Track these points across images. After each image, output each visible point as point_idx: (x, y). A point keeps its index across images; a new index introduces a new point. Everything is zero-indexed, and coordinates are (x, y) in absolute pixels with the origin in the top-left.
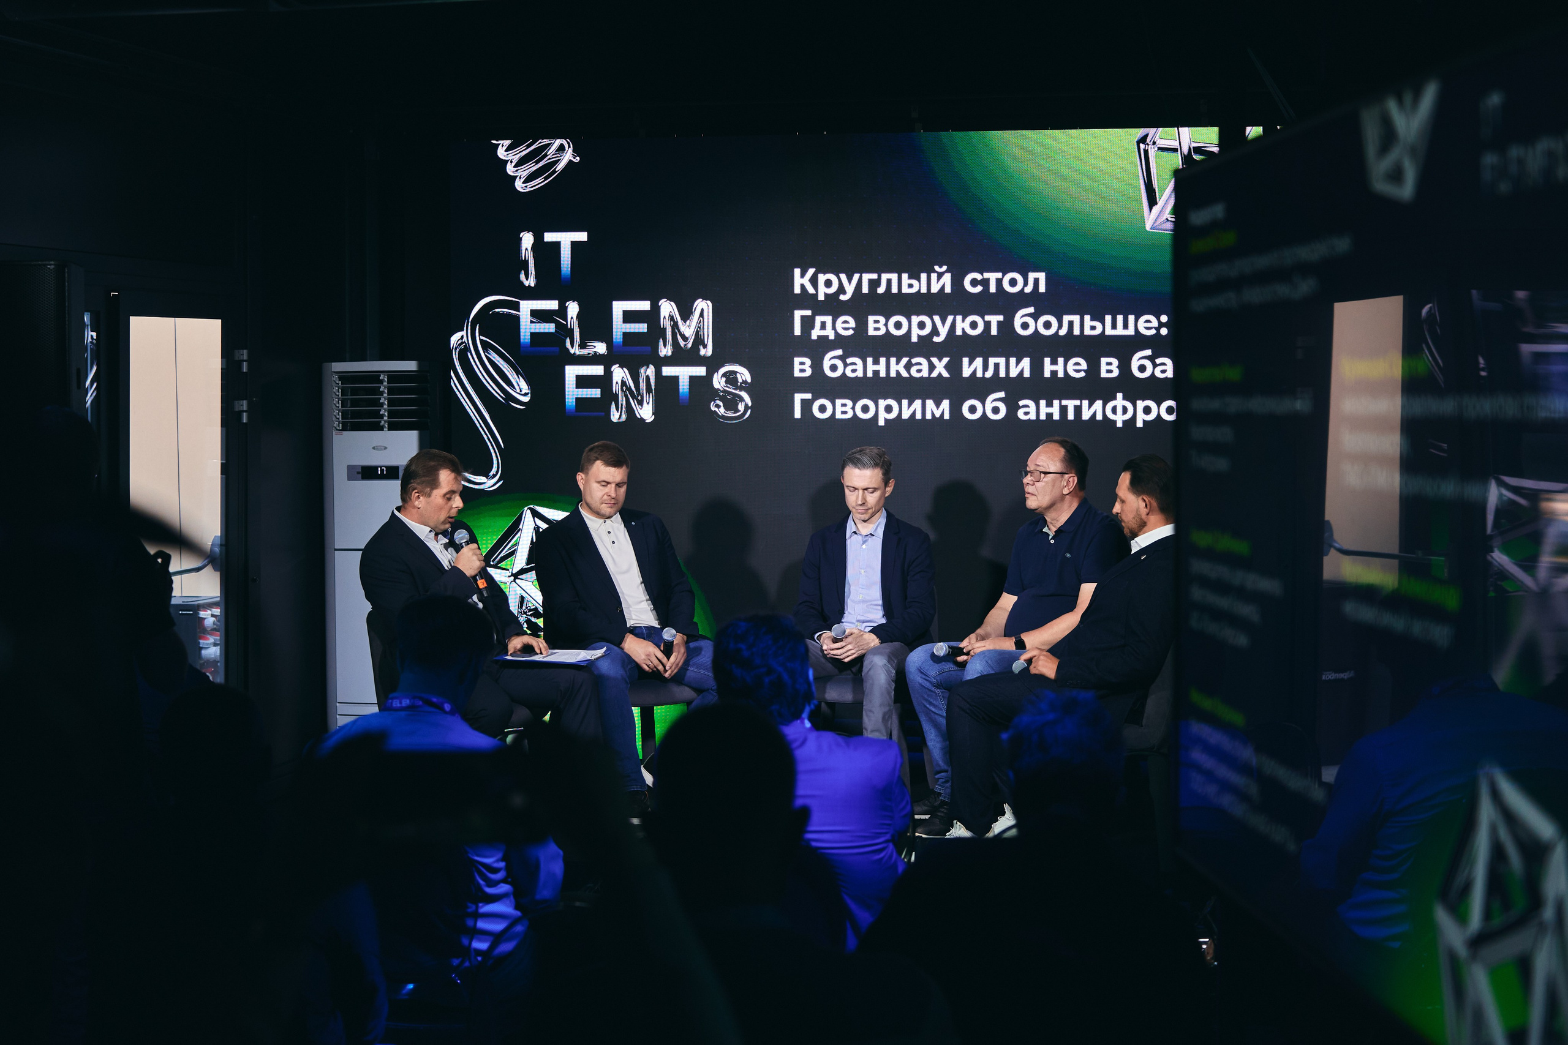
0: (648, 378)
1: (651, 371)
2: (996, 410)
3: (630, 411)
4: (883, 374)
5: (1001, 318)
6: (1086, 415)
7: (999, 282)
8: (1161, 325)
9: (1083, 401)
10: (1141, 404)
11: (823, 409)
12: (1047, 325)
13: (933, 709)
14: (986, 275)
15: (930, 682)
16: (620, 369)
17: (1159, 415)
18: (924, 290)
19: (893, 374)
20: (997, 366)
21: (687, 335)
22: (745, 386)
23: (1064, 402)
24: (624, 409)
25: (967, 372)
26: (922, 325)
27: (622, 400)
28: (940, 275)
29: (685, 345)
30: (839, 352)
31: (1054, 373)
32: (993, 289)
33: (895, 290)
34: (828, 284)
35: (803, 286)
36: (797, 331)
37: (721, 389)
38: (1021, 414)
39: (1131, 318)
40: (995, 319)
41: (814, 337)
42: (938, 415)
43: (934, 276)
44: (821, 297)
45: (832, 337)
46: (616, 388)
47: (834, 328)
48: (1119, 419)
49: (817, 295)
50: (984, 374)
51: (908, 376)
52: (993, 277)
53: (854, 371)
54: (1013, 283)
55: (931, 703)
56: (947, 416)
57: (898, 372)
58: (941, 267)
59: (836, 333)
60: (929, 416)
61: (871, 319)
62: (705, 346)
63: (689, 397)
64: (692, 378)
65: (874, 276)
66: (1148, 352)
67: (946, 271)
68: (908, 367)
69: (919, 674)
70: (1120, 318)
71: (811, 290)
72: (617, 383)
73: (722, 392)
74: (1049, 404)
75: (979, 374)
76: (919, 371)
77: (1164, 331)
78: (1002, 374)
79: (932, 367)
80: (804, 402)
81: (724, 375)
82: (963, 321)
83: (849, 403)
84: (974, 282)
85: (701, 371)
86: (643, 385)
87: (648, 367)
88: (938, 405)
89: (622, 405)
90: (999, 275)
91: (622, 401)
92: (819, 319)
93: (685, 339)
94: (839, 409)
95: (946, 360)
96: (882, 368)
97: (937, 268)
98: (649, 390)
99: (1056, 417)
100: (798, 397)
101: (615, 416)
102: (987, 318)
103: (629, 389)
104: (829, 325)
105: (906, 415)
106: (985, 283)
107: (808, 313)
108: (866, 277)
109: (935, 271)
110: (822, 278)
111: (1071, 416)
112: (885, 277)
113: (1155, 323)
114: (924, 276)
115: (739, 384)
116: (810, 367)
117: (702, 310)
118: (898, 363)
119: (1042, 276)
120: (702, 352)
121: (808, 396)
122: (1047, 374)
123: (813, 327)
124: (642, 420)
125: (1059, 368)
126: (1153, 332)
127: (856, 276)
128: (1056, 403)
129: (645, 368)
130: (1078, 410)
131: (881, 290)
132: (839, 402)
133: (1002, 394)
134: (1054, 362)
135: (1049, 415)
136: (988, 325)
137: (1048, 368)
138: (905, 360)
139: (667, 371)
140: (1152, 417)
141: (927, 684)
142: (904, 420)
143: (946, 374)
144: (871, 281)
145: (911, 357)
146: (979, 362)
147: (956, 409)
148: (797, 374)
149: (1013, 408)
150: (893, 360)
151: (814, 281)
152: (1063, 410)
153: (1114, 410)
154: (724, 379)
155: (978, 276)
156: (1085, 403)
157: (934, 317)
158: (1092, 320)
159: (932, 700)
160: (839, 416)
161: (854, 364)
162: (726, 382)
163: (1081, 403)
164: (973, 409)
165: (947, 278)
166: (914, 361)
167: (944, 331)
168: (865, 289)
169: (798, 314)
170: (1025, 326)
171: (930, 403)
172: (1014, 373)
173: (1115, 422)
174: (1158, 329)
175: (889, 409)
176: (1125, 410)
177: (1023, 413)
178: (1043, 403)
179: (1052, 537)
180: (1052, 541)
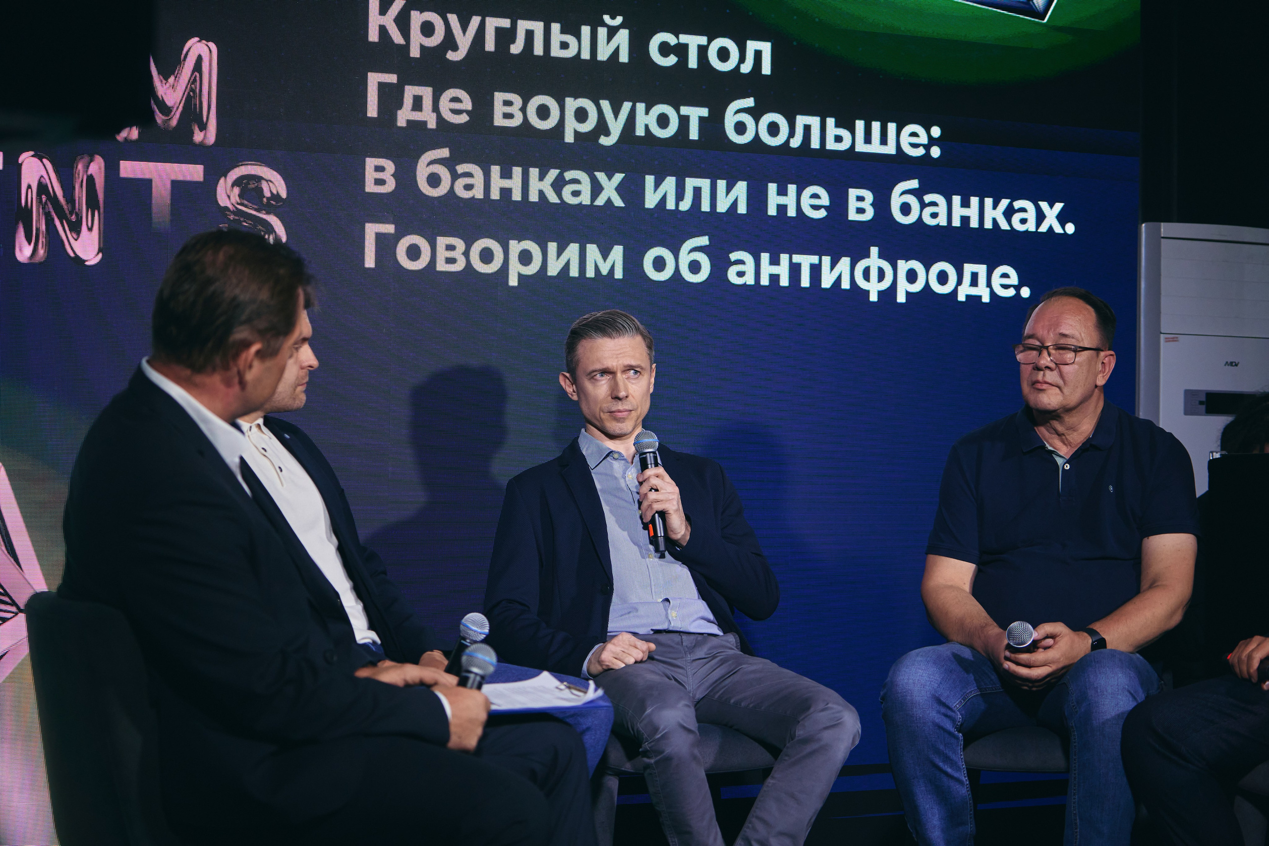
0: (91, 180)
1: (97, 168)
2: (695, 267)
3: (55, 243)
4: (517, 196)
5: (704, 112)
6: (827, 281)
7: (703, 51)
8: (932, 141)
9: (824, 258)
10: (903, 266)
11: (414, 252)
12: (773, 129)
13: (949, 770)
14: (684, 38)
15: (953, 720)
16: (36, 160)
17: (927, 286)
18: (586, 55)
19: (534, 197)
20: (697, 191)
21: (169, 102)
22: (275, 205)
23: (797, 258)
24: (42, 240)
25: (651, 200)
26: (581, 115)
27: (38, 221)
28: (612, 32)
29: (165, 122)
30: (444, 153)
31: (782, 209)
32: (693, 63)
33: (538, 50)
34: (428, 29)
35: (383, 30)
36: (372, 111)
37: (230, 207)
38: (732, 275)
39: (892, 127)
40: (696, 113)
41: (401, 122)
42: (604, 271)
43: (602, 32)
44: (415, 52)
45: (432, 124)
46: (28, 194)
47: (436, 108)
48: (874, 289)
49: (407, 47)
50: (677, 205)
51: (559, 202)
52: (694, 41)
53: (469, 187)
54: (723, 55)
55: (947, 759)
56: (619, 274)
57: (541, 193)
58: (613, 17)
59: (440, 119)
60: (590, 273)
61: (499, 97)
62: (203, 127)
63: (172, 221)
64: (177, 185)
65: (505, 23)
66: (914, 184)
67: (622, 26)
68: (559, 185)
69: (935, 705)
70: (876, 126)
71: (397, 38)
72: (29, 187)
73: (233, 212)
74: (775, 261)
75: (671, 205)
76: (576, 194)
77: (936, 152)
78: (705, 207)
79: (597, 189)
80: (379, 237)
81: (237, 183)
82: (647, 113)
83: (460, 244)
84: (665, 49)
85: (194, 172)
86: (80, 194)
87: (91, 161)
88: (605, 255)
89: (38, 230)
90: (703, 40)
91: (39, 223)
92: (410, 91)
93: (166, 110)
94: (442, 254)
95: (619, 177)
96: (515, 184)
97: (607, 18)
98: (92, 203)
99: (784, 282)
100: (371, 230)
101: (24, 252)
102: (685, 110)
103: (54, 199)
104: (427, 103)
105: (553, 269)
106: (681, 50)
107: (392, 78)
108: (493, 23)
109: (604, 25)
110: (417, 18)
111: (805, 282)
112: (523, 26)
113: (923, 139)
114: (586, 30)
115: (265, 200)
116: (393, 175)
117: (199, 59)
118: (542, 178)
119: (766, 48)
120: (198, 137)
121: (389, 229)
122: (772, 211)
123: (400, 105)
124: (78, 260)
125: (790, 200)
126: (921, 152)
127: (475, 21)
128: (784, 258)
129: (86, 159)
130: (816, 270)
131: (516, 48)
132: (442, 241)
133: (704, 241)
134: (782, 192)
135: (774, 278)
136: (684, 121)
137: (774, 200)
138: (553, 174)
139: (129, 169)
140: (917, 287)
141: (949, 726)
142: (551, 277)
143: (618, 202)
144: (499, 31)
145: (564, 169)
146: (670, 183)
147: (633, 262)
148: (370, 187)
149: (720, 264)
150: (534, 172)
151: (403, 22)
152: (795, 270)
153: (866, 274)
154: (237, 190)
155: (671, 39)
156: (826, 260)
157: (601, 102)
158: (837, 125)
159: (950, 754)
160: (441, 266)
161: (469, 175)
162: (240, 196)
163: (820, 260)
164: (659, 264)
165: (623, 37)
166: (569, 175)
167: (616, 127)
168: (490, 45)
169: (374, 79)
170: (740, 128)
171: (592, 251)
172: (723, 206)
173: (867, 293)
174: (927, 147)
175: (525, 258)
176: (881, 275)
177: (735, 274)
178: (765, 257)
179: (1068, 457)
180: (1067, 464)
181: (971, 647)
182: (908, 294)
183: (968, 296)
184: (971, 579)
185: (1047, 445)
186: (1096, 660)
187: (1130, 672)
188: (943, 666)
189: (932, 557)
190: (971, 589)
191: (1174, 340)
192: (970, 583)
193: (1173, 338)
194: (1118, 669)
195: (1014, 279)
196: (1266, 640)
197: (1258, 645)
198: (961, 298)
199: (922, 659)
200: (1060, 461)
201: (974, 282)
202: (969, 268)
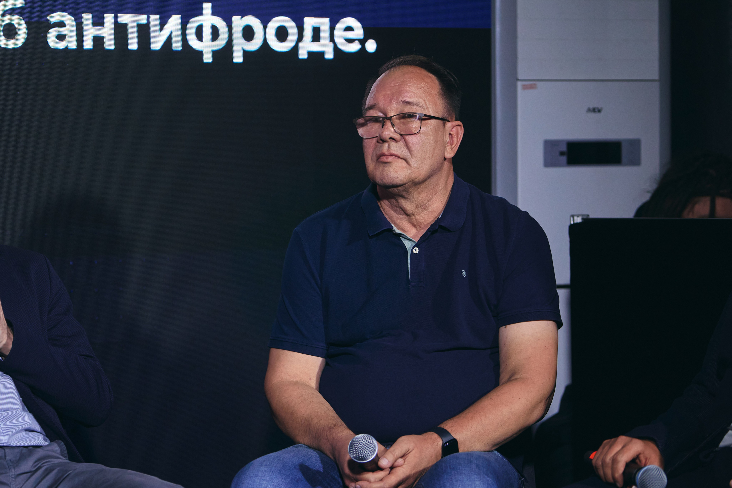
2: (10, 31)
6: (156, 42)
9: (152, 16)
10: (239, 23)
17: (265, 43)
23: (122, 18)
38: (51, 39)
48: (208, 49)
74: (98, 22)
99: (110, 44)
111: (133, 44)
128: (109, 18)
130: (144, 31)
133: (19, 2)
135: (99, 41)
140: (254, 45)
152: (121, 30)
153: (199, 32)
156: (155, 19)
163: (148, 19)
173: (200, 54)
176: (215, 33)
177: (55, 36)
178: (87, 18)
179: (416, 240)
180: (416, 248)
181: (319, 450)
182: (245, 53)
183: (310, 54)
184: (318, 373)
185: (395, 228)
186: (452, 467)
187: (488, 479)
188: (289, 476)
189: (275, 352)
190: (318, 385)
191: (532, 87)
192: (317, 378)
193: (531, 84)
194: (475, 476)
195: (359, 32)
196: (631, 441)
197: (624, 447)
198: (303, 55)
199: (266, 469)
200: (408, 245)
201: (316, 37)
202: (310, 22)
